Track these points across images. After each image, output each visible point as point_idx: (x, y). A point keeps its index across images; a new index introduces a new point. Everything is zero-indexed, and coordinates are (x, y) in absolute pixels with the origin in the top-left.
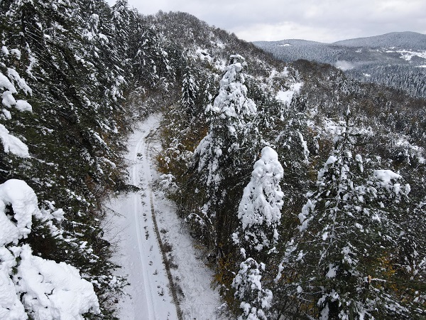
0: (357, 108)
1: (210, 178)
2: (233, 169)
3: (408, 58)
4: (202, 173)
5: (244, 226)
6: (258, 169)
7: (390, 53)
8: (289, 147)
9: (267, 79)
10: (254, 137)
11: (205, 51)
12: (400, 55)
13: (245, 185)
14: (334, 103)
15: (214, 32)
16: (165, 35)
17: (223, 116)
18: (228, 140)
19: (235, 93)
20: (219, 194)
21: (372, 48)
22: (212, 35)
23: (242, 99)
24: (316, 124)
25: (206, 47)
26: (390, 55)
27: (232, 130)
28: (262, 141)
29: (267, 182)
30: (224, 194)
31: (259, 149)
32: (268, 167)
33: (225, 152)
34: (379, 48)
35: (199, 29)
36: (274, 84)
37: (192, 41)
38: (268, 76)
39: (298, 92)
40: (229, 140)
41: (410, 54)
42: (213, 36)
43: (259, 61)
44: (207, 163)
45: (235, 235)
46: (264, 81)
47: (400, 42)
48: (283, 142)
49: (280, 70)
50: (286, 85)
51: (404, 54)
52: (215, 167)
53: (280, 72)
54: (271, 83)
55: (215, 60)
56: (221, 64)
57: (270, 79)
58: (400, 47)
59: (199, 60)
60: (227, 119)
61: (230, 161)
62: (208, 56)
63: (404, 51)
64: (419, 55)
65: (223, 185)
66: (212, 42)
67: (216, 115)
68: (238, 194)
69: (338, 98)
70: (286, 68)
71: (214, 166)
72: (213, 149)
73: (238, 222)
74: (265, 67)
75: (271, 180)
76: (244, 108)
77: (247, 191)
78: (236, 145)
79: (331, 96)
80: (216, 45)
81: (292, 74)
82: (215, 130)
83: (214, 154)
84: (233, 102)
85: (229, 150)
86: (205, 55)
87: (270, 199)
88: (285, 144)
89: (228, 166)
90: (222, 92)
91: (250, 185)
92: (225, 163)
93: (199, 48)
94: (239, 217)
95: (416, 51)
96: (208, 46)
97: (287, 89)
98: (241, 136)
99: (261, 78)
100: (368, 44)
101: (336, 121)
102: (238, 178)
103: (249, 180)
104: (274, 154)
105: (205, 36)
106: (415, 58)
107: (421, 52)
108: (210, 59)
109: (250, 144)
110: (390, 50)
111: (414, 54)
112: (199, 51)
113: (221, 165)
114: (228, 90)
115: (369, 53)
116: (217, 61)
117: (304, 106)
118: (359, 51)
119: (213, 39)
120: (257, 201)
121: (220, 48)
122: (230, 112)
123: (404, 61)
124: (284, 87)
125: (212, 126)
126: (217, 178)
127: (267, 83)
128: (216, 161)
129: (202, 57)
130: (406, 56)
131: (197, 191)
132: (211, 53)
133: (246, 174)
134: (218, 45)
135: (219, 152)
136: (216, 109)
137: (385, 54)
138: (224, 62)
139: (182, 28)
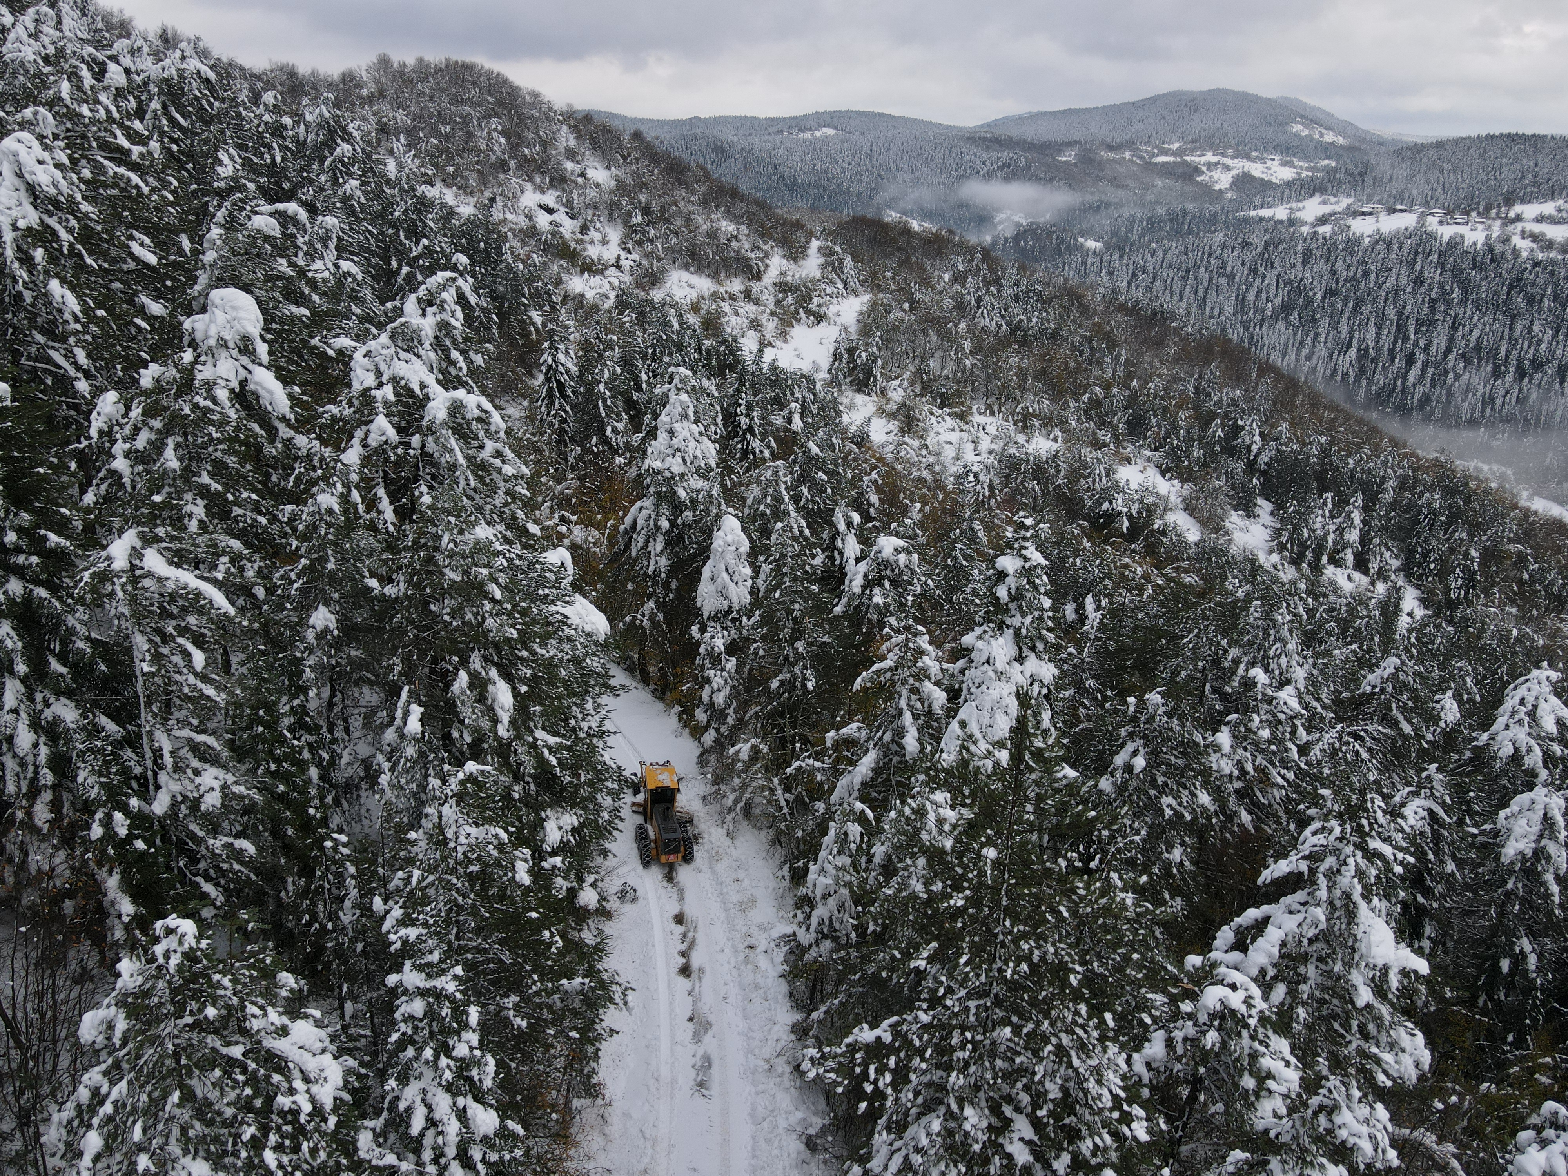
0: (1022, 374)
1: (652, 562)
2: (685, 547)
3: (1223, 180)
4: (638, 557)
5: (706, 615)
6: (718, 542)
7: (1165, 164)
8: (768, 512)
9: (756, 287)
10: (711, 503)
11: (550, 198)
12: (1197, 170)
13: (704, 564)
14: (959, 361)
15: (575, 129)
16: (409, 146)
17: (667, 474)
18: (675, 507)
19: (681, 438)
20: (666, 586)
21: (1110, 148)
22: (566, 138)
23: (692, 444)
24: (902, 431)
25: (552, 186)
26: (1166, 170)
27: (682, 493)
28: (723, 507)
29: (730, 558)
30: (674, 585)
31: (718, 517)
32: (729, 538)
33: (673, 524)
34: (1130, 145)
35: (522, 119)
36: (778, 303)
37: (502, 166)
38: (758, 277)
39: (853, 329)
40: (677, 507)
41: (1227, 168)
42: (572, 143)
43: (727, 227)
44: (647, 542)
45: (695, 629)
46: (748, 295)
47: (1198, 124)
48: (759, 503)
49: (796, 254)
50: (813, 306)
51: (1211, 166)
52: (659, 547)
53: (795, 260)
54: (768, 299)
55: (584, 230)
56: (604, 242)
57: (765, 288)
58: (1197, 144)
59: (533, 231)
60: (673, 477)
61: (680, 537)
62: (561, 217)
63: (1210, 157)
64: (1257, 170)
65: (672, 571)
66: (569, 165)
67: (656, 472)
68: (695, 578)
69: (967, 345)
70: (815, 244)
71: (659, 545)
72: (656, 521)
73: (696, 612)
74: (747, 246)
75: (734, 555)
76: (695, 457)
77: (706, 572)
78: (688, 515)
79: (949, 338)
80: (583, 175)
81: (832, 266)
82: (657, 494)
83: (658, 528)
84: (679, 450)
85: (679, 521)
86: (550, 211)
87: (735, 578)
88: (762, 507)
89: (678, 545)
90: (662, 436)
91: (710, 563)
92: (674, 541)
93: (529, 186)
94: (698, 605)
95: (1248, 158)
96: (559, 180)
97: (820, 318)
98: (694, 502)
99: (736, 285)
100: (1098, 130)
101: (963, 417)
102: (693, 558)
103: (708, 558)
104: (736, 524)
105: (545, 145)
106: (1243, 181)
107: (1263, 161)
108: (568, 227)
109: (707, 511)
110: (1165, 152)
111: (1240, 165)
112: (530, 198)
113: (667, 543)
114: (671, 433)
115: (1101, 165)
116: (592, 233)
117: (869, 373)
118: (1068, 157)
119: (571, 154)
120: (719, 580)
121: (598, 186)
122: (676, 466)
123: (1209, 193)
124: (809, 312)
125: (652, 489)
126: (663, 562)
127: (757, 303)
128: (660, 539)
129: (543, 220)
130: (1216, 174)
131: (630, 586)
132: (569, 204)
133: (704, 552)
134: (590, 173)
135: (665, 524)
136: (657, 465)
137: (1150, 167)
138: (615, 235)
139: (466, 119)
